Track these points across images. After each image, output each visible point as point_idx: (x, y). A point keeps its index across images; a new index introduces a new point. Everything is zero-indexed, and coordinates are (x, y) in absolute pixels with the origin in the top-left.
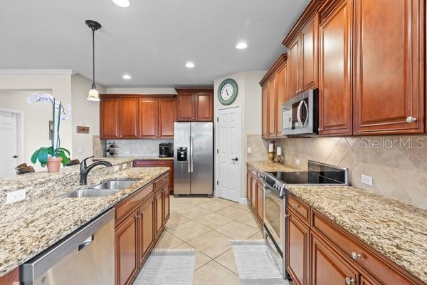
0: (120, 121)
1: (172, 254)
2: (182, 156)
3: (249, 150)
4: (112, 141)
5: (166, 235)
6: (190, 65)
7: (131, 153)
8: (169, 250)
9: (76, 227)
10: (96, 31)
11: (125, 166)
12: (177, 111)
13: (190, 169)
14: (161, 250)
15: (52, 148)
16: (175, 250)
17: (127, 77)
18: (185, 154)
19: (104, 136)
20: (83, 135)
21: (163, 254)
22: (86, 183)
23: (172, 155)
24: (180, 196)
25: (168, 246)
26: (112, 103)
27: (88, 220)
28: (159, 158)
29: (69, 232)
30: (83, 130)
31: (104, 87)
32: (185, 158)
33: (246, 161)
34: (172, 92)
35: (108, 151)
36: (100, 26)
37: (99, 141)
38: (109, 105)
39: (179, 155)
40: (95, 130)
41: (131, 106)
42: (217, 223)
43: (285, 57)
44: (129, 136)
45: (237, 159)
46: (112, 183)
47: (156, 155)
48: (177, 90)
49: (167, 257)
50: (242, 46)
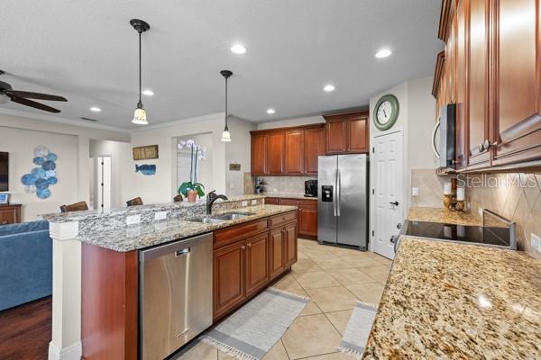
0: (268, 157)
1: (284, 296)
2: (328, 196)
3: (415, 191)
4: (261, 178)
5: (289, 278)
6: (329, 88)
7: (279, 190)
8: (284, 292)
9: (175, 238)
10: (229, 79)
11: (254, 202)
12: (326, 142)
13: (337, 213)
14: (277, 290)
15: (191, 183)
16: (290, 294)
17: (271, 111)
18: (331, 194)
19: (255, 173)
20: (235, 172)
21: (277, 294)
22: (210, 213)
23: (316, 195)
24: (325, 243)
25: (284, 288)
26: (261, 139)
27: (186, 236)
28: (303, 197)
29: (169, 240)
30: (235, 167)
31: (255, 124)
32: (330, 199)
33: (410, 206)
34: (321, 120)
35: (258, 188)
36: (231, 73)
37: (249, 177)
38: (259, 141)
39: (324, 194)
40: (246, 167)
41: (277, 141)
42: (353, 280)
43: (442, 55)
44: (277, 173)
45: (397, 204)
46: (234, 216)
47: (301, 194)
48: (325, 118)
49: (278, 297)
50: (384, 53)
